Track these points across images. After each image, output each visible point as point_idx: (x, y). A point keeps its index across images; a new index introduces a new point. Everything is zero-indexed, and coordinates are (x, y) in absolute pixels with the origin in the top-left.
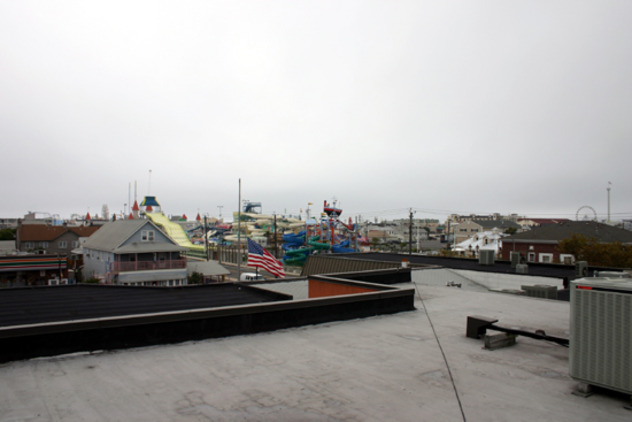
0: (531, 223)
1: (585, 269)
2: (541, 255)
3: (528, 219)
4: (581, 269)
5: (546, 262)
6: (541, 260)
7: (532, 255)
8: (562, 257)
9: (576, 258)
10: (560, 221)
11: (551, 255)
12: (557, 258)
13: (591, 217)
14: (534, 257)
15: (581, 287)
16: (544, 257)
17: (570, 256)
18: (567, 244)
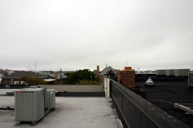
0: (13, 72)
1: (27, 85)
2: (15, 82)
3: (12, 71)
4: (26, 86)
5: (17, 84)
6: (15, 84)
7: (12, 82)
8: (22, 82)
9: (25, 82)
10: (21, 71)
11: (18, 82)
12: (20, 82)
13: (31, 70)
14: (13, 83)
15: (17, 92)
16: (16, 83)
17: (23, 82)
18: (23, 78)
